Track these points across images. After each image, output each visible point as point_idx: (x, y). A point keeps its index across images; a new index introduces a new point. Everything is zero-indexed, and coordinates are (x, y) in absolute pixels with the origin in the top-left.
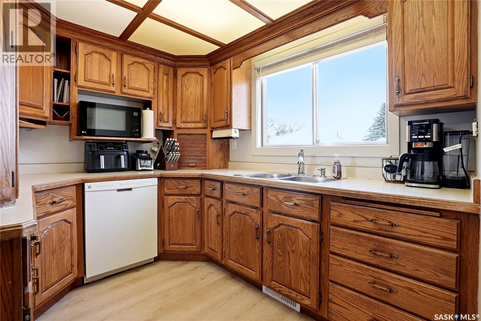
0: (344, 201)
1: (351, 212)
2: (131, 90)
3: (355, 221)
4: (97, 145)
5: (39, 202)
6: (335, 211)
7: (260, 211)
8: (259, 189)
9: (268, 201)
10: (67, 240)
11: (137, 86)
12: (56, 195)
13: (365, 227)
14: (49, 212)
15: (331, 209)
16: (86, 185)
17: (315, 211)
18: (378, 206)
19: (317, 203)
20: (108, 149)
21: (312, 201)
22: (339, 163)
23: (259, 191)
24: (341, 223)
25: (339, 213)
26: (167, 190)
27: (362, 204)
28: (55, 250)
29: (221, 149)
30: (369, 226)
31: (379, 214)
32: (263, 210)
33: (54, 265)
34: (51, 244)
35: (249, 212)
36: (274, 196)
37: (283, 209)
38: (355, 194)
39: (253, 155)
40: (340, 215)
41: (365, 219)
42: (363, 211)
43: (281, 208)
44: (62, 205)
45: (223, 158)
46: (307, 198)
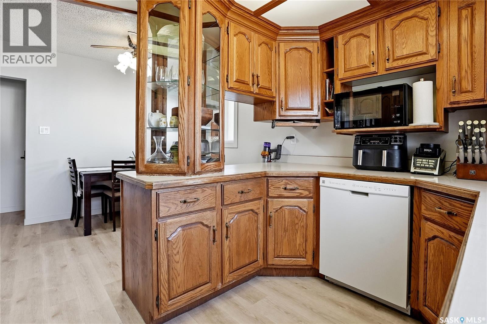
2: (397, 62)
4: (361, 139)
5: (274, 185)
10: (300, 226)
11: (405, 52)
12: (289, 183)
14: (282, 195)
16: (322, 179)
20: (371, 143)
26: (425, 210)
28: (287, 229)
33: (285, 240)
34: (283, 223)
44: (296, 193)
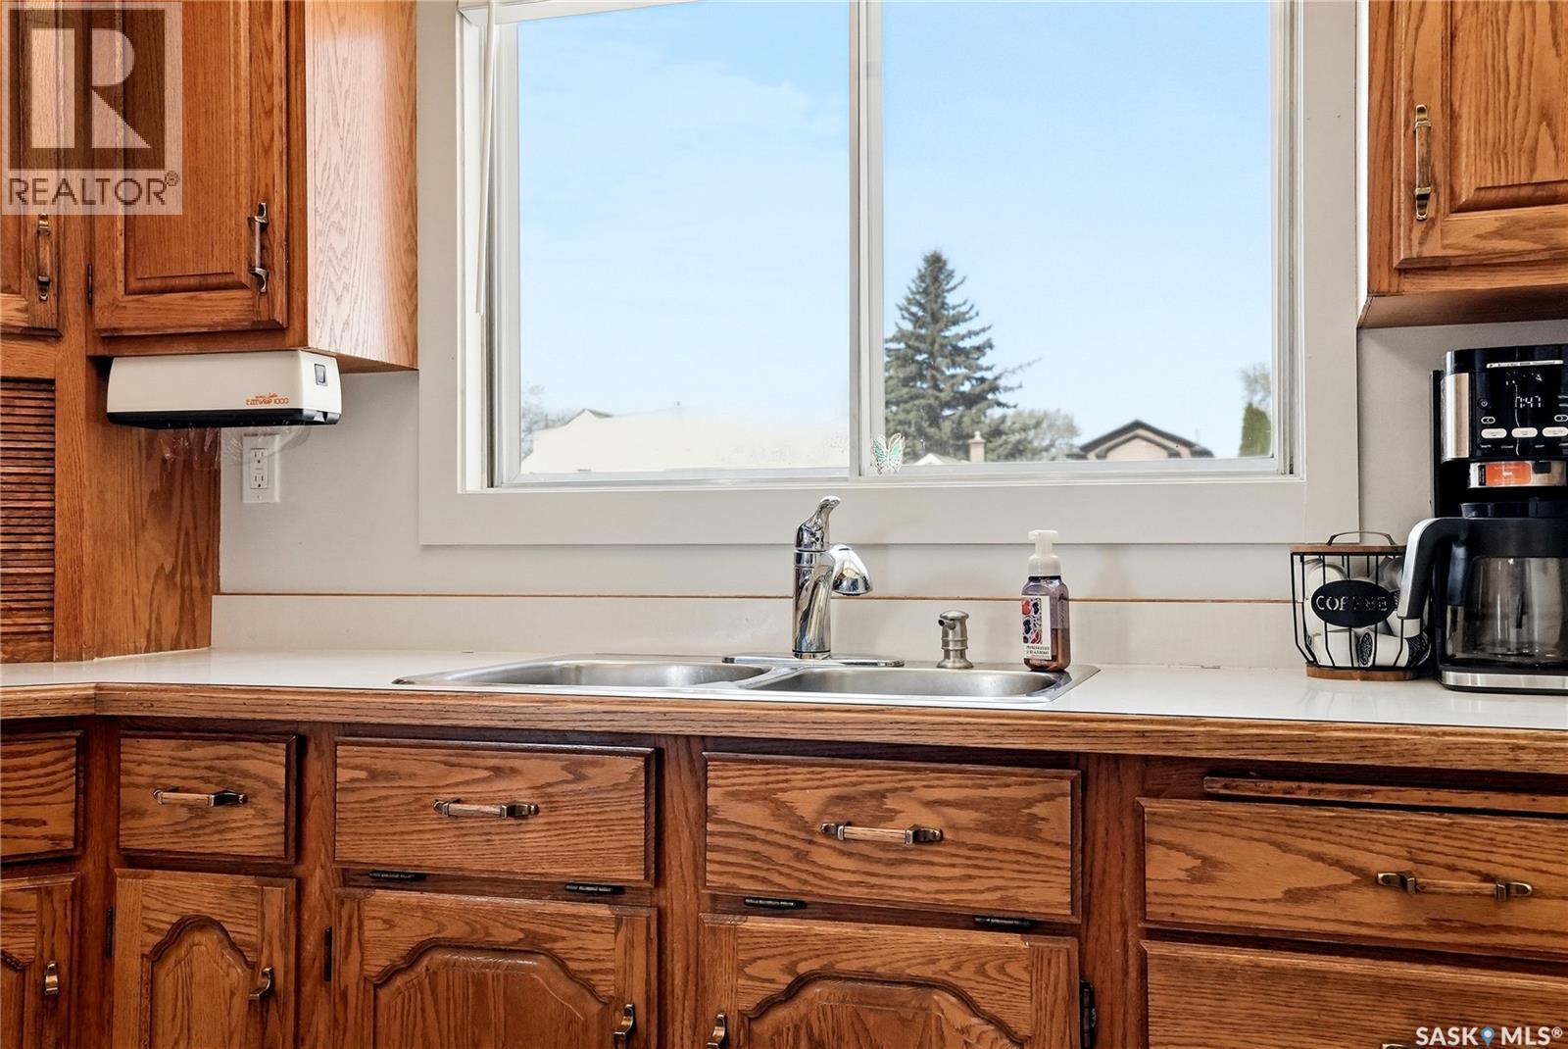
0: (1225, 787)
1: (1271, 843)
3: (1294, 896)
6: (1173, 853)
7: (645, 912)
8: (640, 762)
9: (712, 834)
13: (1355, 923)
15: (1151, 841)
17: (1046, 866)
18: (1417, 796)
19: (1057, 815)
21: (1030, 803)
22: (1059, 578)
23: (634, 776)
24: (1211, 915)
25: (1196, 857)
27: (1330, 792)
29: (161, 500)
30: (1375, 912)
31: (1428, 838)
32: (663, 903)
35: (558, 932)
36: (751, 797)
37: (824, 878)
38: (1300, 740)
39: (427, 548)
40: (1206, 869)
41: (1350, 878)
42: (1341, 831)
43: (816, 870)
45: (174, 567)
46: (992, 792)
